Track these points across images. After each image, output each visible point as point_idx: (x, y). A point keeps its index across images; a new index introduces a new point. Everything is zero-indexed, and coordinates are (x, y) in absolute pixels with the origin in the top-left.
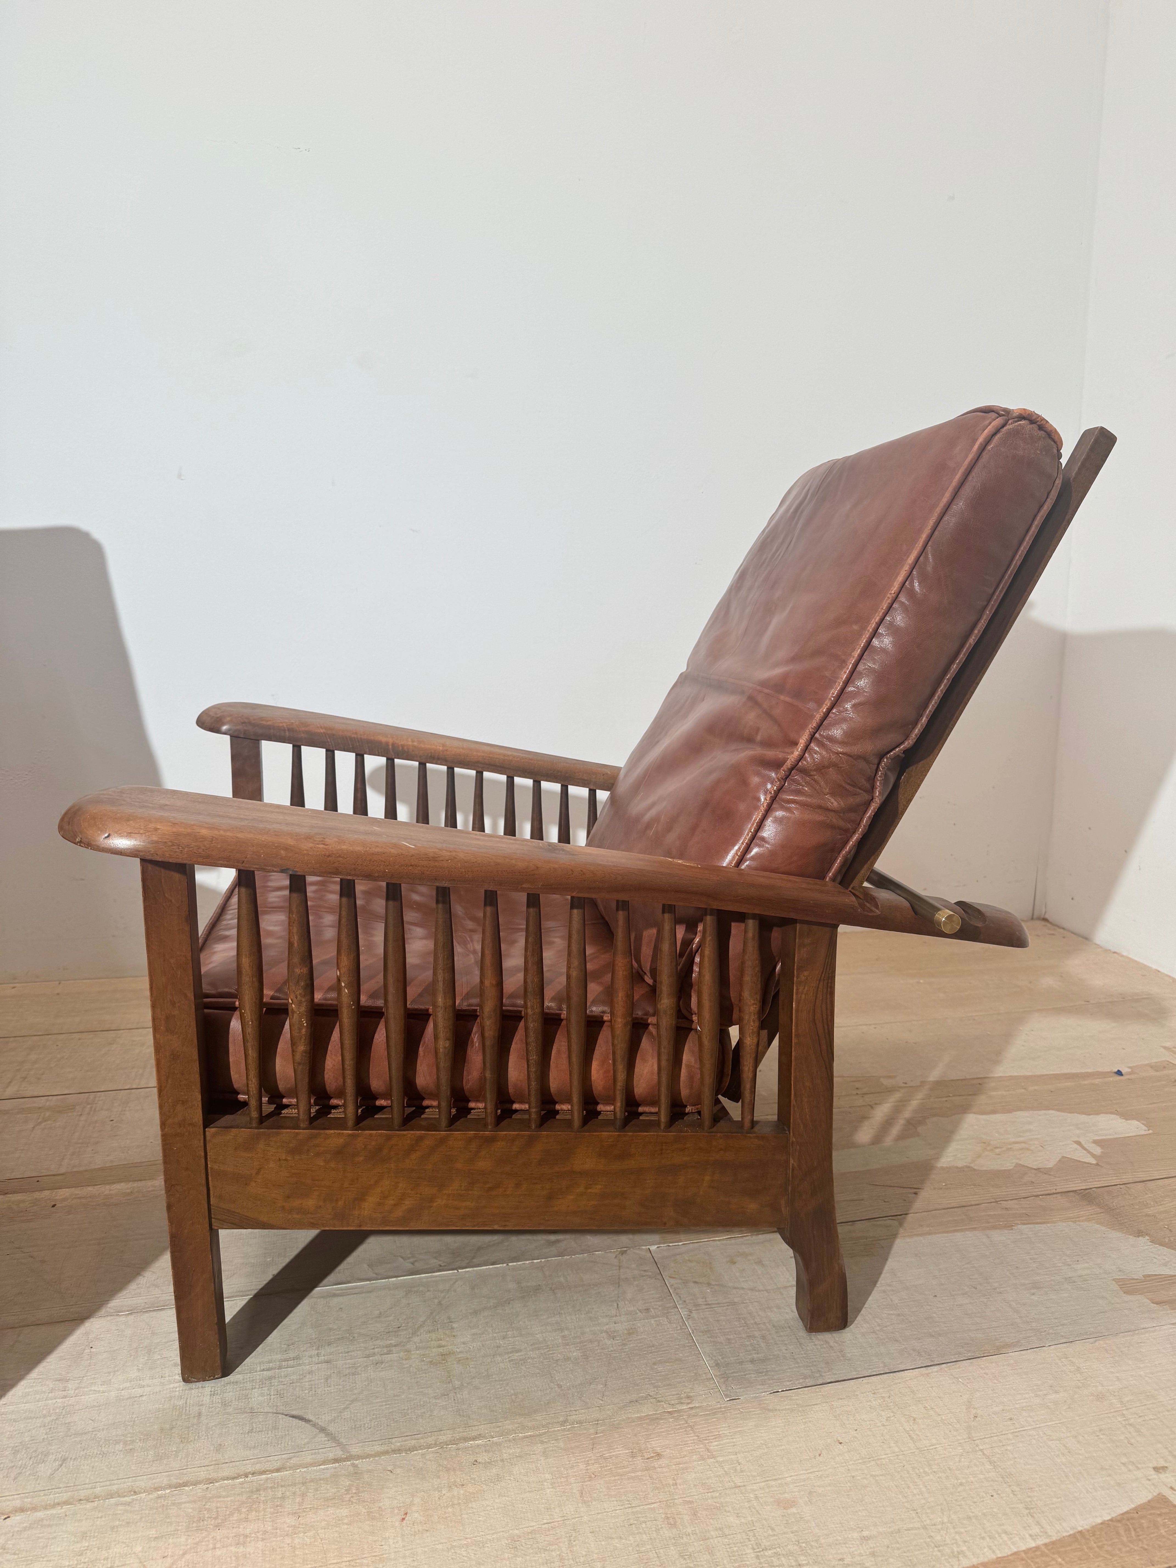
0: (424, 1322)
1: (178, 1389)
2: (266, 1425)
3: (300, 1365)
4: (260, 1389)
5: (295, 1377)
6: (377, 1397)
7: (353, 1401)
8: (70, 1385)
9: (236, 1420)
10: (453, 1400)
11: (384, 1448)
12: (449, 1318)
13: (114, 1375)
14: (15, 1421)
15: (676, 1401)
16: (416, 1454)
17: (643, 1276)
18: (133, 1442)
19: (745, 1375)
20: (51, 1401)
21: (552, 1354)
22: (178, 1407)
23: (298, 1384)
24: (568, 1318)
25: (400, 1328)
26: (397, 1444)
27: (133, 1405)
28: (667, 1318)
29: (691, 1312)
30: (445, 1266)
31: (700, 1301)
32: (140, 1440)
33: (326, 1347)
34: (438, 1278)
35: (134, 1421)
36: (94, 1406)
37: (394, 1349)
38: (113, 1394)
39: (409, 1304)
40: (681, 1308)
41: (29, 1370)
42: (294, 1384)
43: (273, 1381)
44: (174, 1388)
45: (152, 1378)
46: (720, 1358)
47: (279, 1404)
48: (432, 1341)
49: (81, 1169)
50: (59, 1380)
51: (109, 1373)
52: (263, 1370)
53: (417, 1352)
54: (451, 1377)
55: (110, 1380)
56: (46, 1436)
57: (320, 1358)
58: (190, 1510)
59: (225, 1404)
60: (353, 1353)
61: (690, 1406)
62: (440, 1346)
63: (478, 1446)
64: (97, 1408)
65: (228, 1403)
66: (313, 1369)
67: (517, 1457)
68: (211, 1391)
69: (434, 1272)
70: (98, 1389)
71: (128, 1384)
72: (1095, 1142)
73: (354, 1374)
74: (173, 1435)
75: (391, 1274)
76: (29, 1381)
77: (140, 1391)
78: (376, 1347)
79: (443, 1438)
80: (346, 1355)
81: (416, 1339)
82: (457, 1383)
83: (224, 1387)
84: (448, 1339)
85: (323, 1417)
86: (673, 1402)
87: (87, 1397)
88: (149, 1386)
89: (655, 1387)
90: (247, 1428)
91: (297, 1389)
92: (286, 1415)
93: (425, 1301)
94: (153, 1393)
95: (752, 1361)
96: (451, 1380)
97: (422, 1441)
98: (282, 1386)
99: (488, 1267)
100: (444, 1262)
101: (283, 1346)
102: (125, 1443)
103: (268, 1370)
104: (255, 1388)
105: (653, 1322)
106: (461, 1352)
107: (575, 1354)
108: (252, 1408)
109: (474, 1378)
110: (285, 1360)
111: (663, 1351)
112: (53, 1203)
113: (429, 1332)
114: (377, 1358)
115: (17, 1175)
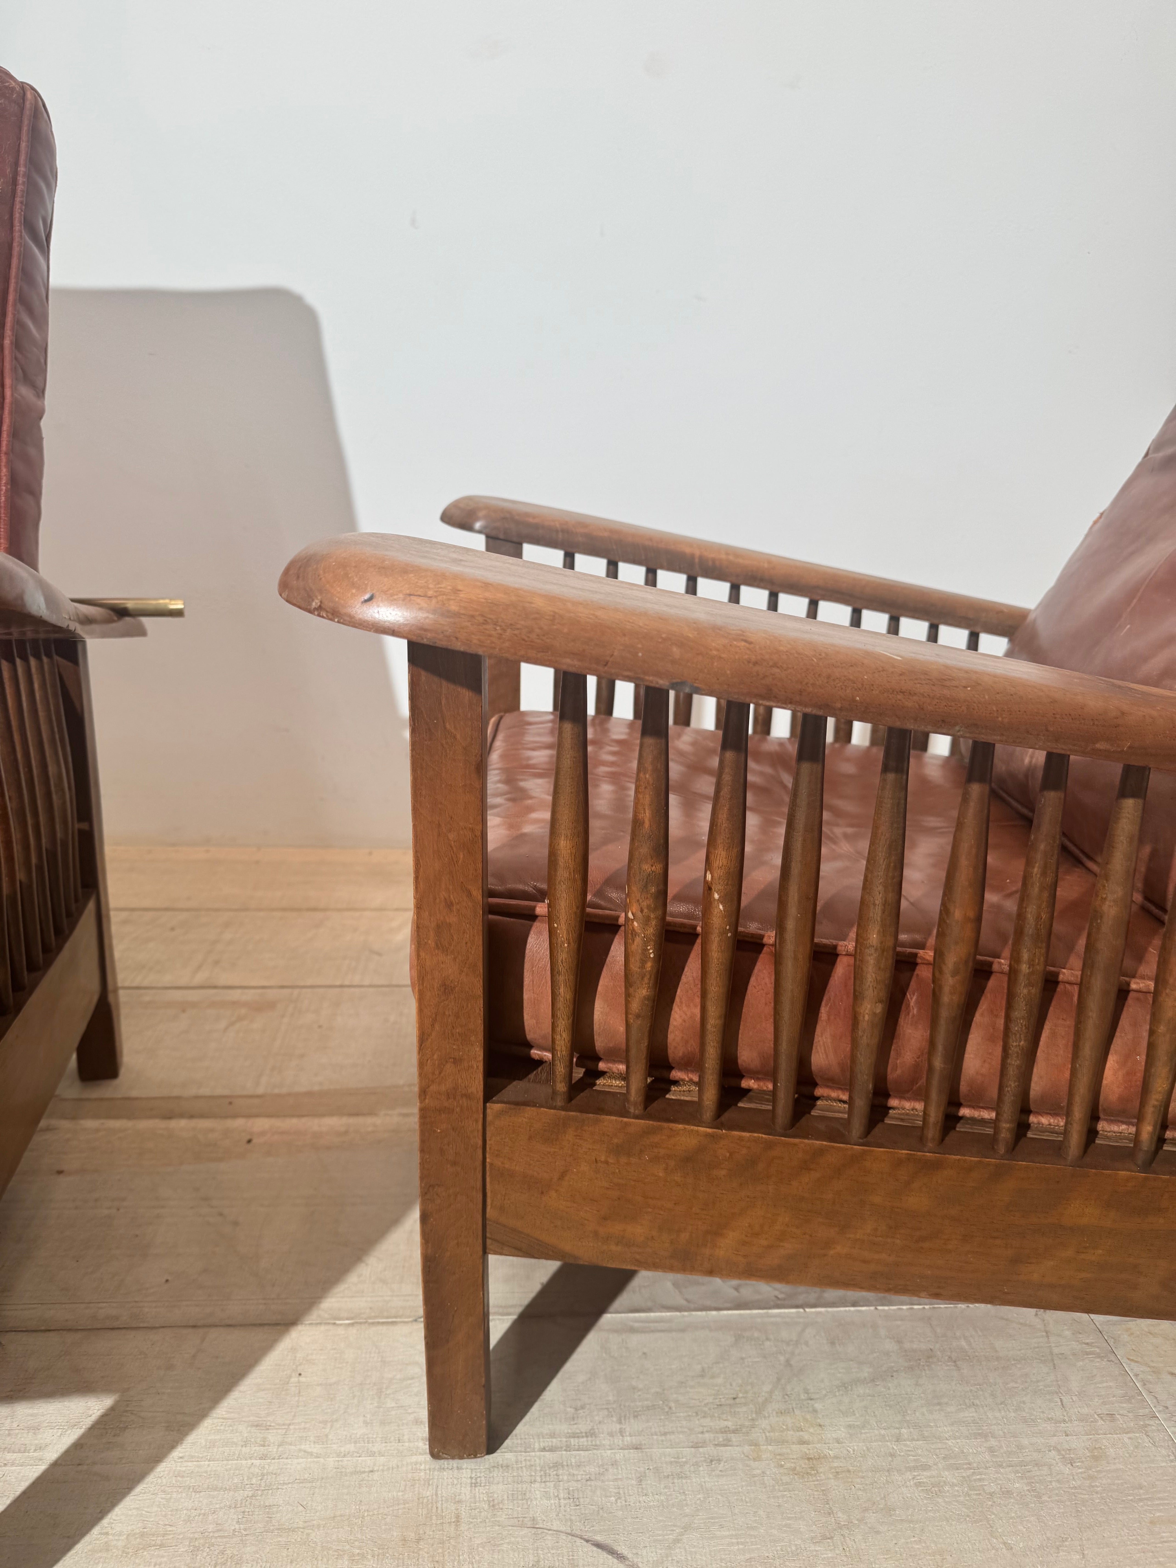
0: (771, 1393)
1: (422, 1467)
2: (559, 1555)
3: (597, 1447)
4: (543, 1485)
5: (592, 1469)
6: (721, 1526)
7: (686, 1528)
8: (273, 1437)
9: (513, 1539)
10: (841, 1549)
12: (806, 1391)
13: (332, 1427)
14: (195, 1490)
17: (1087, 1353)
18: (362, 1556)
20: (244, 1462)
21: (980, 1480)
22: (425, 1501)
23: (599, 1483)
24: (990, 1415)
25: (737, 1401)
27: (360, 1486)
28: (1147, 1436)
30: (784, 1299)
32: (373, 1556)
33: (632, 1420)
34: (779, 1319)
35: (363, 1517)
36: (304, 1481)
37: (734, 1438)
38: (331, 1462)
39: (742, 1359)
40: (1161, 1418)
42: (593, 1483)
43: (560, 1472)
44: (416, 1463)
45: (385, 1440)
47: (573, 1518)
48: (787, 1429)
49: (284, 1091)
50: (257, 1426)
51: (325, 1422)
52: (544, 1450)
53: (770, 1448)
54: (831, 1503)
55: (327, 1436)
56: (237, 1526)
57: (625, 1439)
59: (494, 1505)
60: (672, 1437)
62: (802, 1442)
64: (309, 1485)
65: (498, 1503)
66: (618, 1457)
68: (471, 1478)
69: (770, 1308)
70: (310, 1450)
71: (351, 1447)
73: (680, 1477)
74: (421, 1553)
75: (708, 1303)
76: (216, 1421)
77: (370, 1462)
78: (705, 1429)
80: (663, 1438)
81: (764, 1423)
82: (842, 1517)
83: (490, 1472)
84: (811, 1430)
85: (644, 1552)
87: (296, 1461)
88: (381, 1454)
91: (598, 1493)
92: (587, 1541)
93: (765, 1357)
94: (388, 1469)
96: (830, 1508)
98: (575, 1484)
99: (847, 1309)
100: (782, 1293)
101: (569, 1409)
103: (552, 1450)
104: (535, 1481)
105: (1126, 1440)
106: (836, 1457)
107: (1017, 1485)
108: (534, 1519)
109: (866, 1510)
110: (574, 1436)
111: (1159, 1499)
112: (248, 1137)
113: (781, 1413)
114: (710, 1450)
115: (205, 1091)
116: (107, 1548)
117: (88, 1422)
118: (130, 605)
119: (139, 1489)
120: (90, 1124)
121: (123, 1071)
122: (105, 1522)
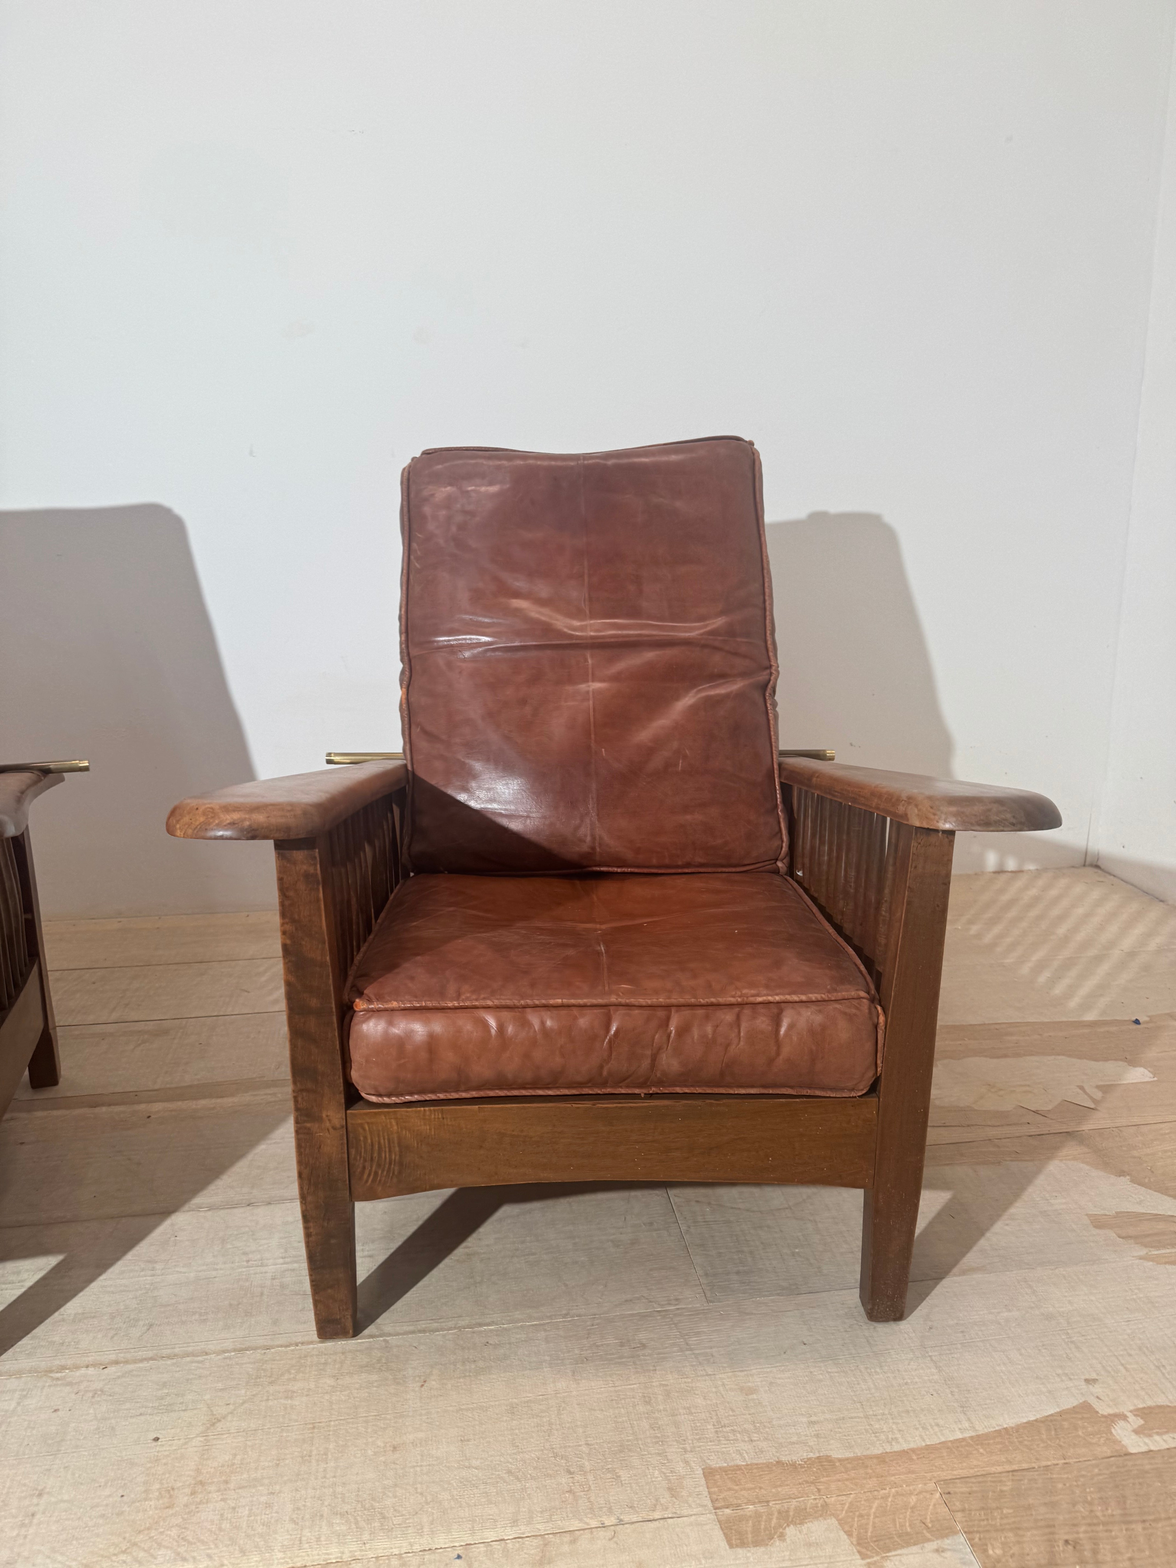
1: (245, 1273)
8: (158, 1266)
9: (291, 1300)
10: (473, 1292)
11: (411, 1328)
13: (194, 1259)
14: (113, 1293)
15: (666, 1302)
16: (438, 1335)
18: (207, 1313)
19: (729, 1285)
20: (141, 1278)
21: (562, 1257)
22: (244, 1287)
24: (581, 1227)
26: (422, 1325)
27: (208, 1284)
28: (668, 1231)
29: (689, 1227)
31: (699, 1218)
32: (213, 1313)
35: (209, 1297)
36: (176, 1284)
38: (192, 1275)
40: (682, 1224)
41: (125, 1253)
44: (241, 1272)
45: (225, 1263)
46: (711, 1268)
49: (173, 1086)
50: (149, 1262)
51: (190, 1257)
55: (190, 1263)
56: (137, 1306)
58: (251, 1370)
59: (283, 1287)
61: (678, 1307)
63: (491, 1330)
64: (179, 1286)
65: (286, 1286)
67: (522, 1341)
68: (272, 1276)
70: (181, 1270)
71: (205, 1267)
72: (1098, 1087)
74: (239, 1309)
76: (125, 1261)
77: (214, 1273)
79: (461, 1323)
82: (478, 1279)
86: (662, 1303)
87: (171, 1276)
88: (221, 1269)
89: (648, 1290)
90: (300, 1307)
94: (225, 1275)
95: (738, 1273)
96: (473, 1275)
97: (444, 1324)
102: (200, 1315)
105: (654, 1234)
106: (484, 1253)
107: (582, 1258)
109: (493, 1275)
111: (660, 1259)
112: (149, 1115)
114: (413, 1255)
115: (119, 1089)
116: (63, 1320)
117: (49, 1267)
118: (52, 766)
119: (81, 1294)
120: (40, 1114)
121: (61, 1080)
122: (62, 1310)
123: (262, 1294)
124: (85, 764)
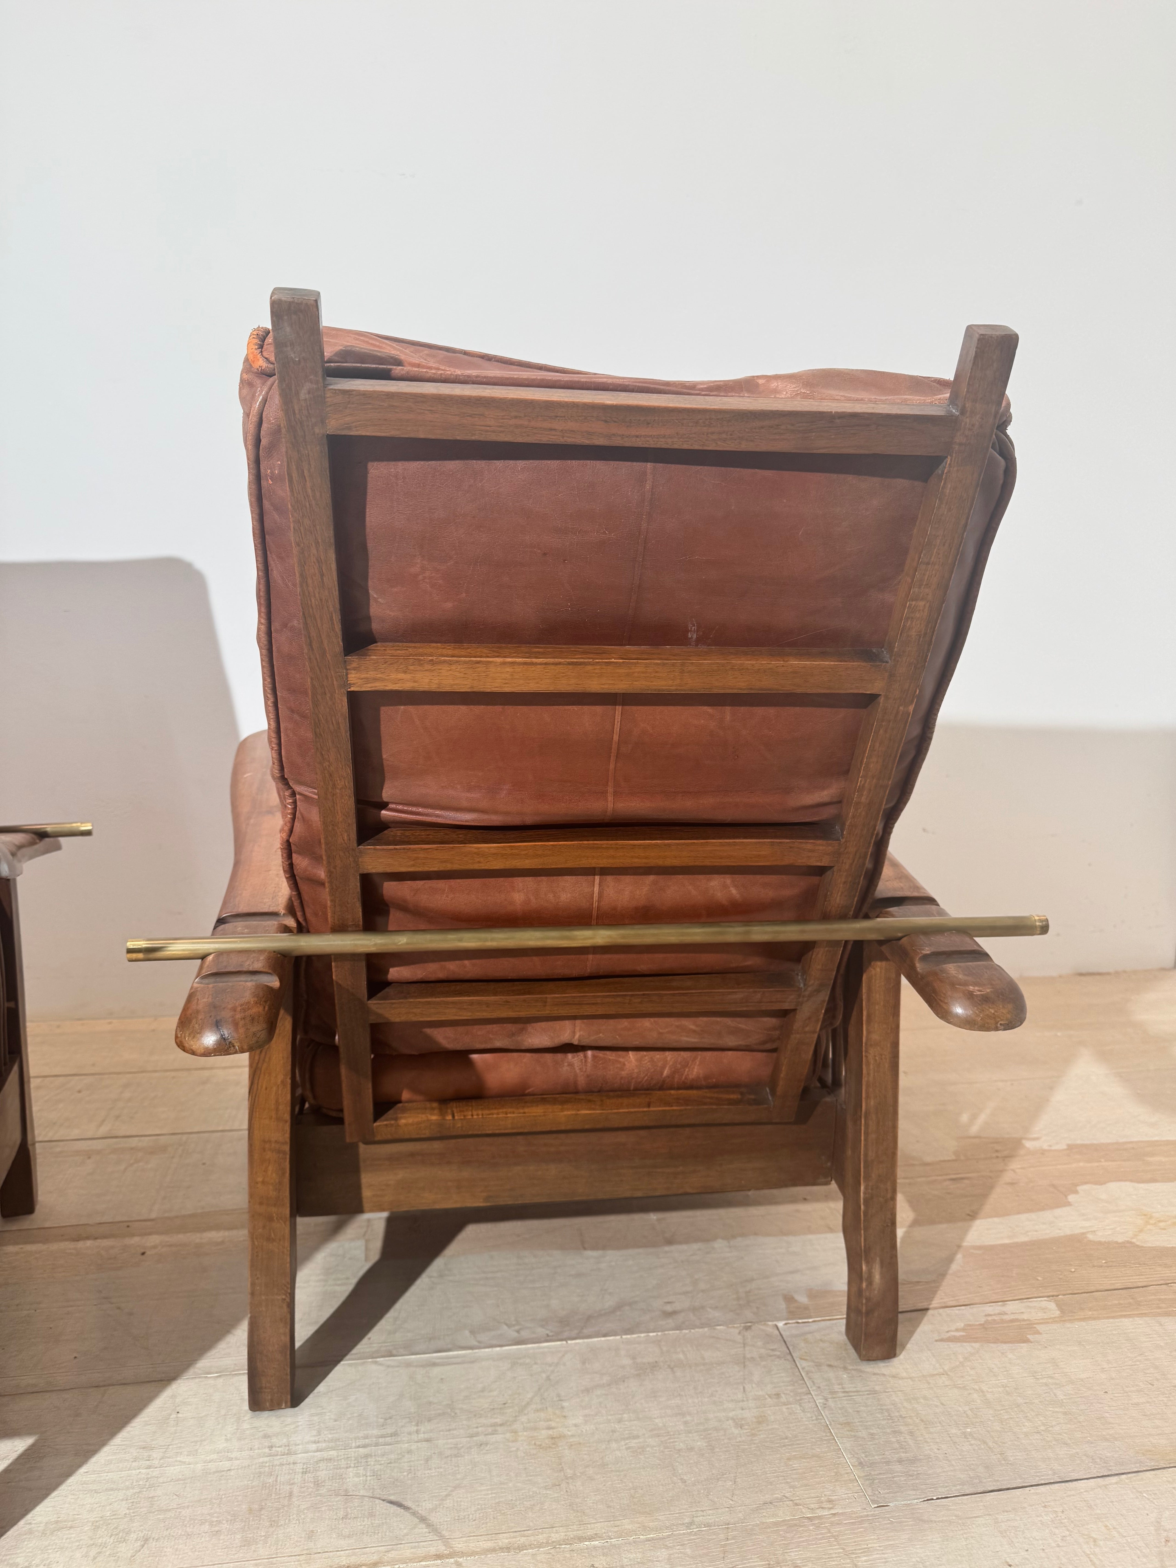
0: (532, 1399)
1: (267, 1465)
2: (362, 1510)
3: (398, 1442)
4: (356, 1469)
5: (392, 1456)
6: (482, 1484)
7: (456, 1487)
8: (156, 1454)
9: (330, 1504)
10: (565, 1491)
11: (489, 1545)
12: (559, 1395)
13: (201, 1444)
14: (96, 1492)
15: (816, 1506)
16: (525, 1554)
17: (771, 1356)
18: (219, 1522)
19: (893, 1477)
20: (134, 1471)
21: (673, 1442)
22: (268, 1485)
23: (396, 1465)
24: (690, 1401)
25: (506, 1405)
26: (504, 1540)
27: (220, 1480)
28: (801, 1406)
29: (826, 1400)
30: (552, 1336)
31: (837, 1388)
32: (227, 1521)
33: (426, 1424)
34: (546, 1350)
35: (221, 1498)
36: (179, 1480)
37: (499, 1429)
38: (199, 1466)
39: (514, 1378)
40: (815, 1395)
41: (113, 1434)
42: (392, 1465)
43: (369, 1460)
44: (262, 1463)
45: (241, 1450)
46: (863, 1455)
47: (375, 1487)
48: (540, 1421)
49: (173, 1214)
50: (144, 1448)
51: (196, 1442)
52: (359, 1447)
53: (525, 1433)
54: (563, 1464)
55: (197, 1450)
56: (128, 1511)
57: (420, 1435)
59: (318, 1484)
60: (455, 1432)
61: (833, 1512)
62: (549, 1428)
63: (595, 1547)
64: (182, 1482)
65: (322, 1482)
66: (413, 1448)
67: (639, 1563)
68: (303, 1468)
69: (541, 1342)
70: (184, 1460)
71: (215, 1456)
73: (456, 1456)
74: (262, 1517)
75: (494, 1342)
76: (112, 1447)
77: (227, 1464)
78: (480, 1425)
79: (555, 1537)
80: (448, 1433)
81: (524, 1419)
82: (569, 1472)
83: (317, 1464)
84: (558, 1420)
85: (424, 1504)
86: (812, 1506)
87: (172, 1468)
88: (237, 1459)
89: (790, 1487)
90: (341, 1514)
91: (395, 1471)
92: (384, 1500)
93: (532, 1375)
94: (242, 1467)
95: (900, 1461)
96: (562, 1467)
97: (532, 1538)
98: (379, 1467)
99: (599, 1339)
100: (552, 1332)
101: (380, 1420)
102: (211, 1524)
103: (364, 1446)
104: (350, 1467)
105: (785, 1410)
106: (572, 1436)
107: (699, 1443)
108: (346, 1490)
109: (587, 1466)
110: (382, 1436)
111: (798, 1444)
112: (143, 1251)
113: (537, 1411)
114: (481, 1438)
115: (107, 1218)
116: (30, 1532)
117: (14, 1456)
118: (49, 829)
119: (54, 1494)
120: (11, 1249)
121: (38, 1208)
122: (29, 1517)
123: (291, 1494)
124: (87, 827)
